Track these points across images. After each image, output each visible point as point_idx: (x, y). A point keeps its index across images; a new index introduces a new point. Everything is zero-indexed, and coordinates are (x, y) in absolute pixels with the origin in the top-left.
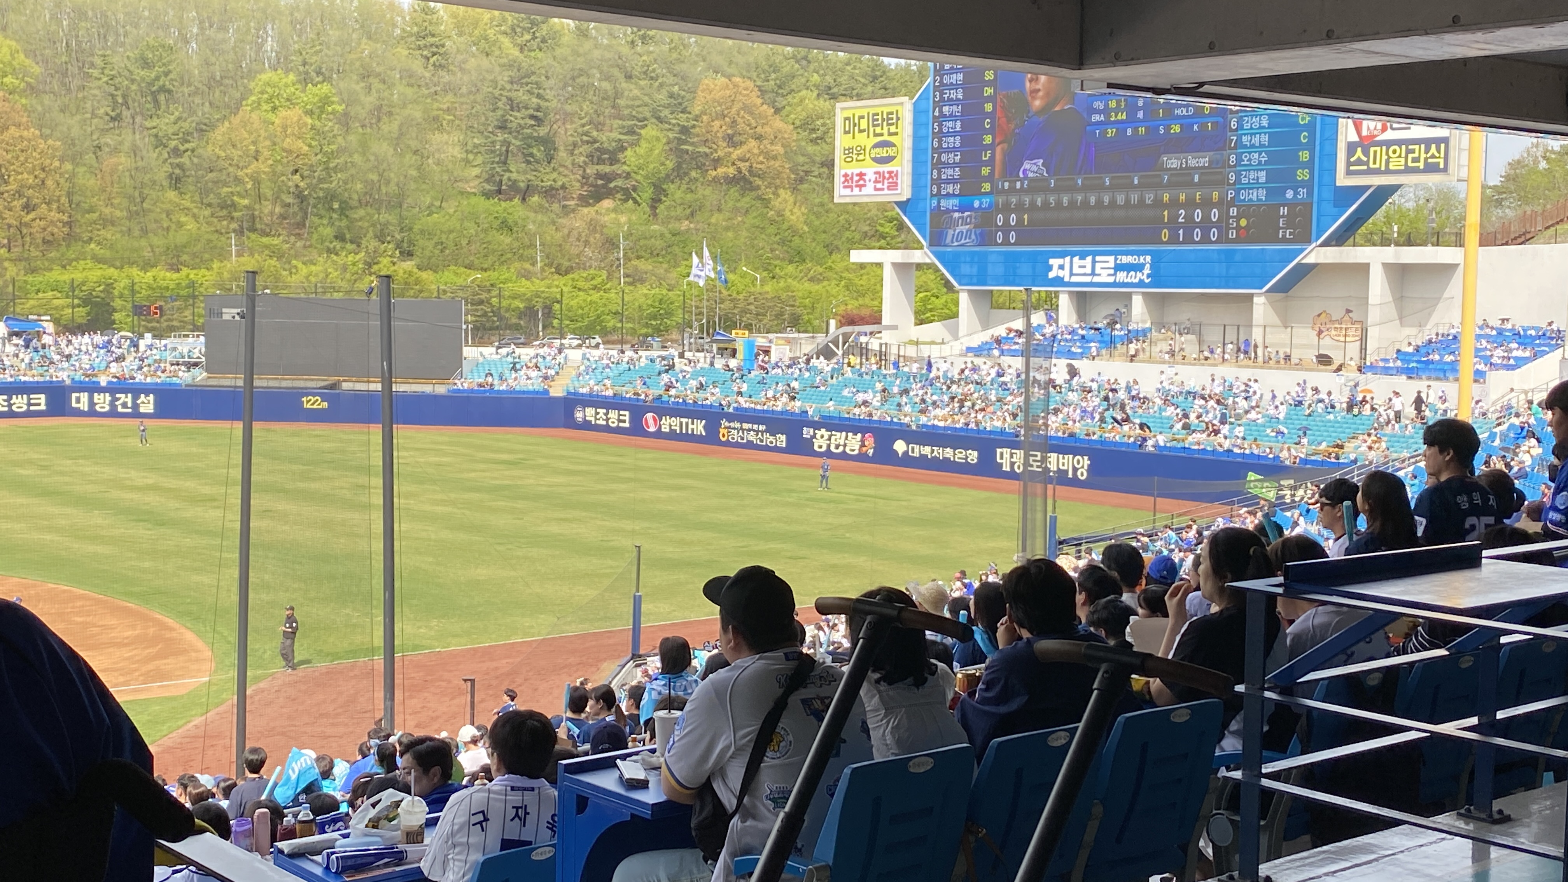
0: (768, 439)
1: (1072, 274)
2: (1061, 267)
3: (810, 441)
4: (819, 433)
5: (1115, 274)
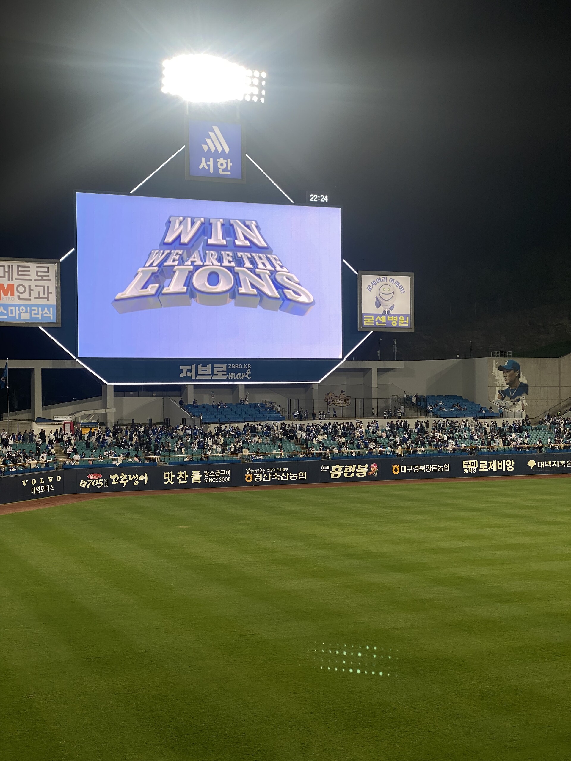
0: (292, 476)
1: (197, 374)
2: (189, 371)
3: (328, 473)
4: (334, 468)
5: (227, 374)
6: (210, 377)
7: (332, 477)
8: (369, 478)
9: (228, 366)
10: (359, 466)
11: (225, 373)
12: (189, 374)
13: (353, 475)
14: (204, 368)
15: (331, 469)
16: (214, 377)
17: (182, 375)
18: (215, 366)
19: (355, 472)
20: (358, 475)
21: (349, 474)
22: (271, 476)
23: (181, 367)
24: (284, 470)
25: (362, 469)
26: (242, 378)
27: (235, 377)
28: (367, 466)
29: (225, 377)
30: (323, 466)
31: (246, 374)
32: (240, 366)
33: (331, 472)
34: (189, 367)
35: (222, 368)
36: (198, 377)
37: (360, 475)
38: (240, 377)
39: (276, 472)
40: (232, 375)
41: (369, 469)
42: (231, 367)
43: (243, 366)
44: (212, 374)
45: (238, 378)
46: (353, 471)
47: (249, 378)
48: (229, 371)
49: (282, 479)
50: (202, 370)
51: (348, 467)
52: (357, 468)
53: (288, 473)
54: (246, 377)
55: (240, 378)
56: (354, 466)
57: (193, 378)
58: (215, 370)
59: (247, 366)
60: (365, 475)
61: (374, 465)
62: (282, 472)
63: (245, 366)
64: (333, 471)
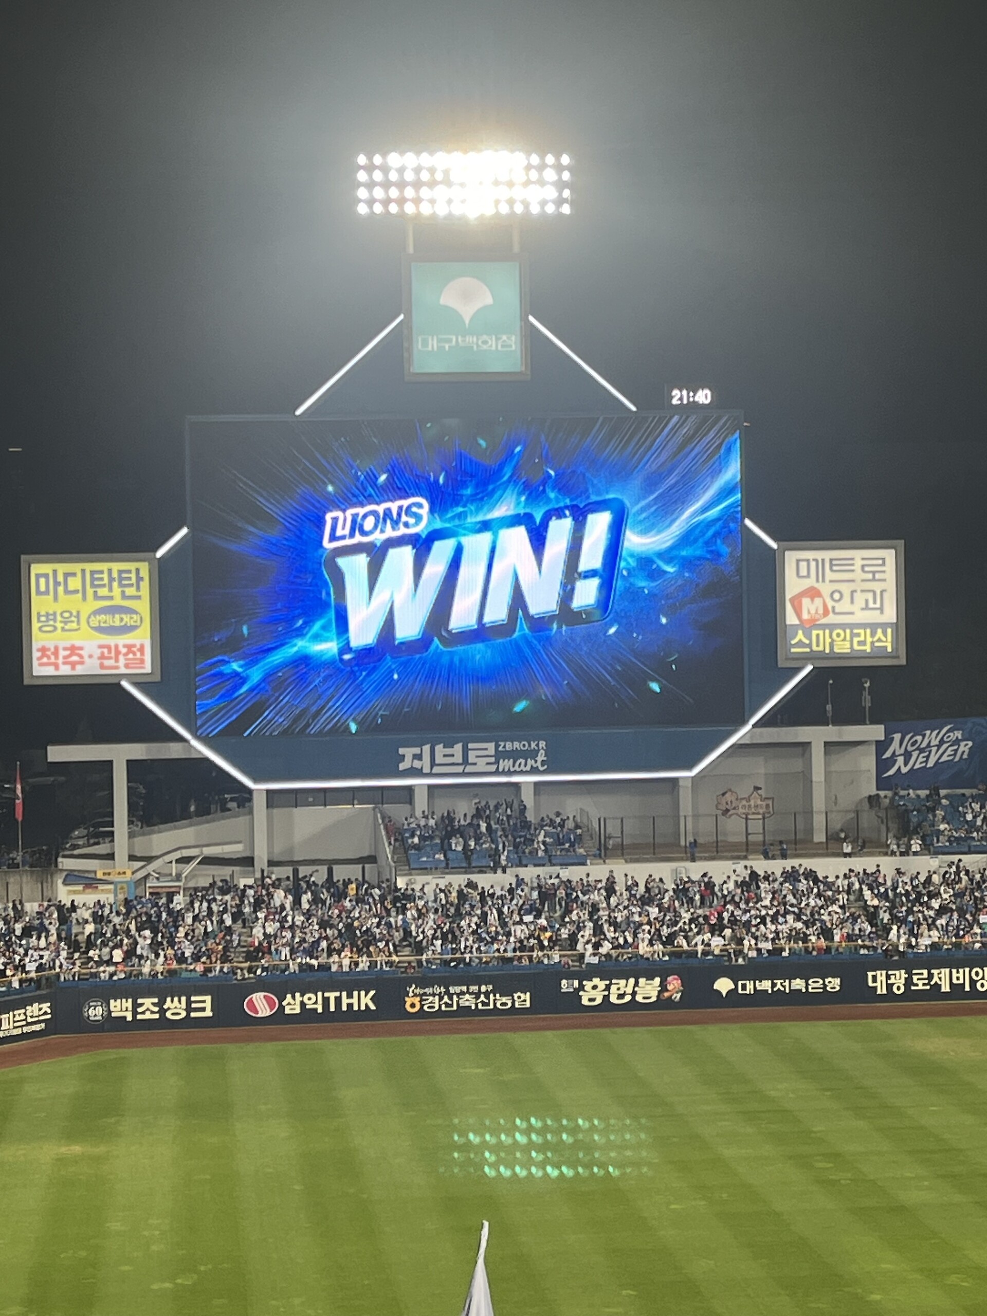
0: (502, 1001)
1: (433, 764)
2: (418, 757)
3: (575, 995)
5: (497, 762)
6: (460, 769)
7: (585, 1002)
8: (663, 1003)
9: (497, 746)
10: (642, 981)
11: (493, 760)
12: (417, 764)
13: (628, 998)
14: (448, 751)
15: (582, 987)
16: (469, 769)
17: (402, 766)
18: (470, 746)
19: (634, 994)
20: (639, 998)
21: (621, 996)
22: (458, 1002)
23: (401, 751)
24: (483, 989)
25: (649, 987)
26: (528, 768)
27: (514, 766)
28: (657, 980)
29: (493, 768)
30: (564, 982)
31: (536, 762)
32: (524, 745)
33: (581, 993)
34: (417, 750)
35: (486, 749)
36: (436, 770)
37: (644, 998)
38: (522, 767)
39: (468, 992)
40: (505, 764)
41: (663, 987)
42: (504, 747)
43: (530, 745)
44: (466, 761)
45: (519, 770)
46: (629, 990)
47: (541, 769)
48: (500, 755)
49: (480, 1006)
50: (445, 756)
51: (618, 984)
52: (636, 984)
53: (491, 995)
54: (535, 766)
55: (524, 769)
56: (632, 981)
57: (426, 770)
58: (472, 755)
59: (537, 745)
60: (654, 999)
61: (675, 979)
62: (479, 993)
63: (533, 745)
64: (585, 991)
